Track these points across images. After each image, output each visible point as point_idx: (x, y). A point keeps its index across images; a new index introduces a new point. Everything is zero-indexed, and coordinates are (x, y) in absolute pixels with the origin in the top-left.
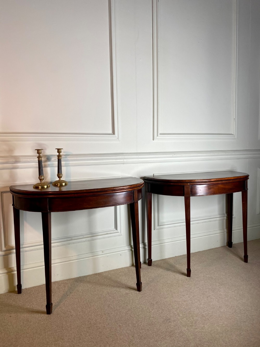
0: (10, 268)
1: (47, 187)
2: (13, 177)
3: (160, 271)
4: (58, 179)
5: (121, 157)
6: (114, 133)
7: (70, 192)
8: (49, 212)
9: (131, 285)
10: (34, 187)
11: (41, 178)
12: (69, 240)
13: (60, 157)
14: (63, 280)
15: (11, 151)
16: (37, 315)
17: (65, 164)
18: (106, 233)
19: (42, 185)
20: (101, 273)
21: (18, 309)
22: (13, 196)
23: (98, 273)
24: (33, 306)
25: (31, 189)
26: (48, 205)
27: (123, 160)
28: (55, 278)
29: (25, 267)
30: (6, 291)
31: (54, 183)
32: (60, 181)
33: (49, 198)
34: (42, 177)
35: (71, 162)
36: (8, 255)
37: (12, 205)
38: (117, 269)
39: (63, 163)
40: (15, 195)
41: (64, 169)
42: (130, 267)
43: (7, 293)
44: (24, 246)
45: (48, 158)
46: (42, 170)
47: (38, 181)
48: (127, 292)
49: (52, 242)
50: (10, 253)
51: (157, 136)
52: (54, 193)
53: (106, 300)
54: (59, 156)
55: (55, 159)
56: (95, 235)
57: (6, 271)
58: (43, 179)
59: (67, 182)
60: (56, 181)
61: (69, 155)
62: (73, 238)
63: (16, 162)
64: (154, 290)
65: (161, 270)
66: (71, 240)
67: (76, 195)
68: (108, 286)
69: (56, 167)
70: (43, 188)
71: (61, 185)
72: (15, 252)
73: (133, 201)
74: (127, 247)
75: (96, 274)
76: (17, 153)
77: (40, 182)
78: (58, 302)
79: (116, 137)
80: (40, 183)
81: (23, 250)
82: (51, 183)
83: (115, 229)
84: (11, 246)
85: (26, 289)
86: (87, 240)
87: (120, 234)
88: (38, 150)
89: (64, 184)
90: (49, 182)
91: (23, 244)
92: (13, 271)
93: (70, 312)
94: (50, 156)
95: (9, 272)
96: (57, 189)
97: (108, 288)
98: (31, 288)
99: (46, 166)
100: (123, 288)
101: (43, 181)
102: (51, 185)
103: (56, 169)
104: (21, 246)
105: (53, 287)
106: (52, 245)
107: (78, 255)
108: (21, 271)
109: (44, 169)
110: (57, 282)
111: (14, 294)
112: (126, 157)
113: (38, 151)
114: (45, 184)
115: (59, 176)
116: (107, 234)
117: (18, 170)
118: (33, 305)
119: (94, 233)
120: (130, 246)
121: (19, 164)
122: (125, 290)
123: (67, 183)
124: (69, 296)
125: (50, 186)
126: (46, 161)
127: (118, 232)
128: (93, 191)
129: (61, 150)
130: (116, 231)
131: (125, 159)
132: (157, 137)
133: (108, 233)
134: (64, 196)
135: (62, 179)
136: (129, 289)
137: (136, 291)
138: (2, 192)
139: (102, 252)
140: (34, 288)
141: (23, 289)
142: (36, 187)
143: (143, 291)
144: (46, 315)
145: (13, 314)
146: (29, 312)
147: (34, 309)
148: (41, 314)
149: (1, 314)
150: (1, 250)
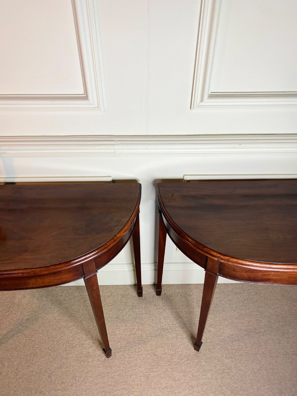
120: (131, 265)
143: (111, 358)
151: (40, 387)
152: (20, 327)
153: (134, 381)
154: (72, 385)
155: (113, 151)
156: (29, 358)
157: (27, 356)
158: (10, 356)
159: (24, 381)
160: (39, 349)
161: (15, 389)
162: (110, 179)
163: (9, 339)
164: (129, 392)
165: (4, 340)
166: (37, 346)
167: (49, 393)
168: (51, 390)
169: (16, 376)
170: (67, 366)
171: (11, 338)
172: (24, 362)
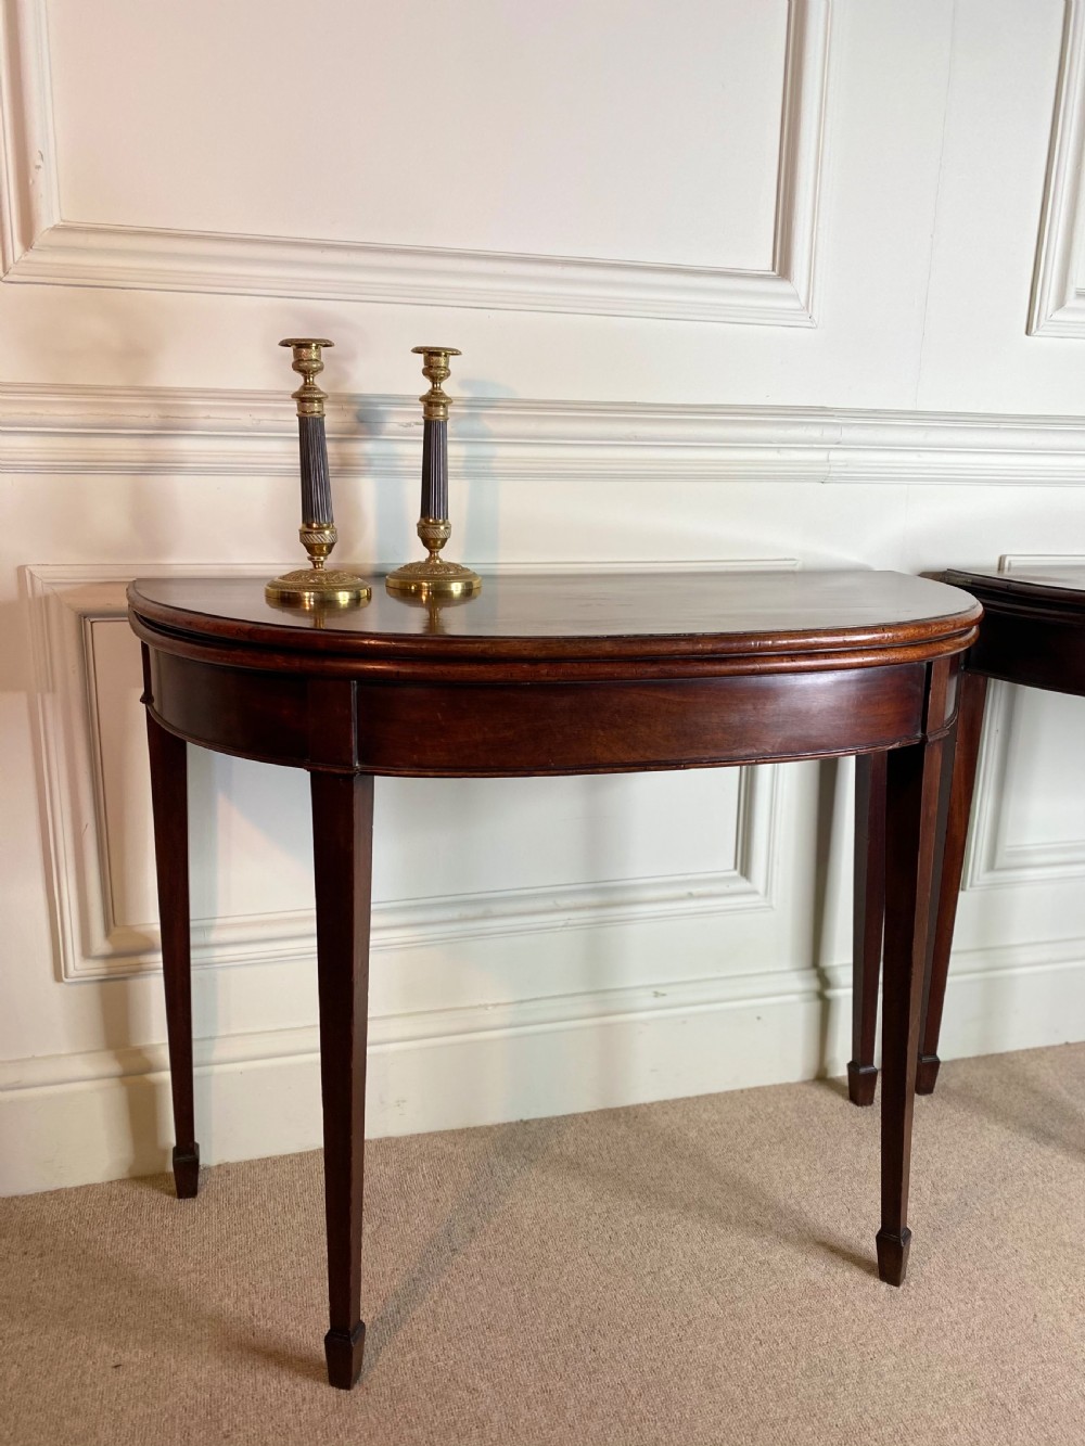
0: (139, 1052)
1: (356, 601)
2: (148, 523)
3: (994, 1137)
4: (420, 554)
5: (815, 433)
6: (783, 266)
7: (503, 649)
8: (362, 773)
9: (832, 1225)
10: (269, 597)
11: (315, 538)
12: (475, 919)
13: (438, 405)
14: (429, 1134)
15: (136, 352)
16: (274, 1383)
17: (469, 459)
18: (683, 891)
19: (320, 583)
20: (639, 1106)
21: (166, 1316)
22: (145, 649)
23: (627, 1110)
24: (252, 1306)
25: (255, 609)
26: (354, 726)
27: (821, 456)
28: (380, 1119)
29: (219, 1052)
30: (119, 1172)
31: (395, 575)
32: (436, 567)
33: (364, 677)
34: (320, 530)
35: (502, 451)
36: (125, 979)
37: (143, 700)
38: (730, 1096)
39: (455, 452)
40: (154, 642)
41: (457, 492)
42: (805, 1088)
43: (121, 1181)
44: (214, 937)
45: (366, 419)
46: (325, 487)
47: (300, 560)
48: (813, 1276)
49: (375, 921)
50: (139, 971)
51: (1061, 303)
52: (396, 648)
53: (690, 1323)
54: (432, 401)
55: (409, 425)
56: (617, 897)
57: (114, 1067)
58: (330, 547)
59: (474, 575)
60: (412, 565)
61: (498, 400)
62: (497, 908)
63: (168, 428)
64: (985, 1290)
65: (996, 1128)
66: (485, 917)
67: (544, 670)
68: (687, 1207)
69: (412, 474)
70: (326, 603)
71: (440, 596)
72: (161, 965)
73: (919, 734)
74: (794, 975)
75: (613, 1115)
76: (172, 374)
77: (311, 566)
78: (396, 1295)
79: (796, 297)
80: (312, 574)
81: (206, 960)
82: (379, 576)
83: (736, 873)
84: (142, 929)
85: (226, 1169)
86: (570, 922)
87: (764, 904)
88: (300, 345)
89: (456, 588)
90: (369, 570)
91: (210, 928)
92: (150, 1068)
93: (472, 1390)
94: (377, 404)
95: (133, 1072)
96: (411, 621)
97: (690, 1223)
98: (251, 1164)
99: (348, 468)
100: (786, 1237)
101: (330, 562)
102: (379, 590)
103: (415, 488)
104: (194, 939)
105: (375, 1176)
106: (374, 938)
107: (519, 998)
108: (196, 1071)
109: (335, 483)
110: (398, 1140)
111: (156, 1195)
112: (848, 434)
113: (303, 352)
114: (337, 579)
115: (431, 534)
116: (691, 896)
117: (180, 485)
118: (253, 1297)
119: (615, 889)
120: (813, 972)
121: (184, 445)
122: (801, 1259)
123: (476, 584)
124: (459, 1258)
125: (369, 598)
126: (348, 435)
127: (755, 892)
128: (663, 648)
129: (447, 363)
130: (743, 885)
131: (839, 445)
132: (1059, 316)
133: (695, 890)
134: (466, 669)
135: (446, 555)
136: (822, 1251)
137: (869, 1272)
138: (84, 617)
139: (656, 994)
140: (265, 1168)
141: (208, 1169)
142: (286, 598)
143: (910, 1284)
144: (328, 1392)
145: (134, 1351)
146: (228, 1350)
147: (259, 1326)
148: (299, 1379)
149: (68, 1339)
150: (86, 953)
154: (829, 1395)
156: (572, 1346)
157: (557, 1340)
158: (483, 1355)
159: (611, 1425)
160: (593, 1311)
166: (578, 1303)
169: (561, 1414)
170: (758, 1339)
172: (559, 1361)
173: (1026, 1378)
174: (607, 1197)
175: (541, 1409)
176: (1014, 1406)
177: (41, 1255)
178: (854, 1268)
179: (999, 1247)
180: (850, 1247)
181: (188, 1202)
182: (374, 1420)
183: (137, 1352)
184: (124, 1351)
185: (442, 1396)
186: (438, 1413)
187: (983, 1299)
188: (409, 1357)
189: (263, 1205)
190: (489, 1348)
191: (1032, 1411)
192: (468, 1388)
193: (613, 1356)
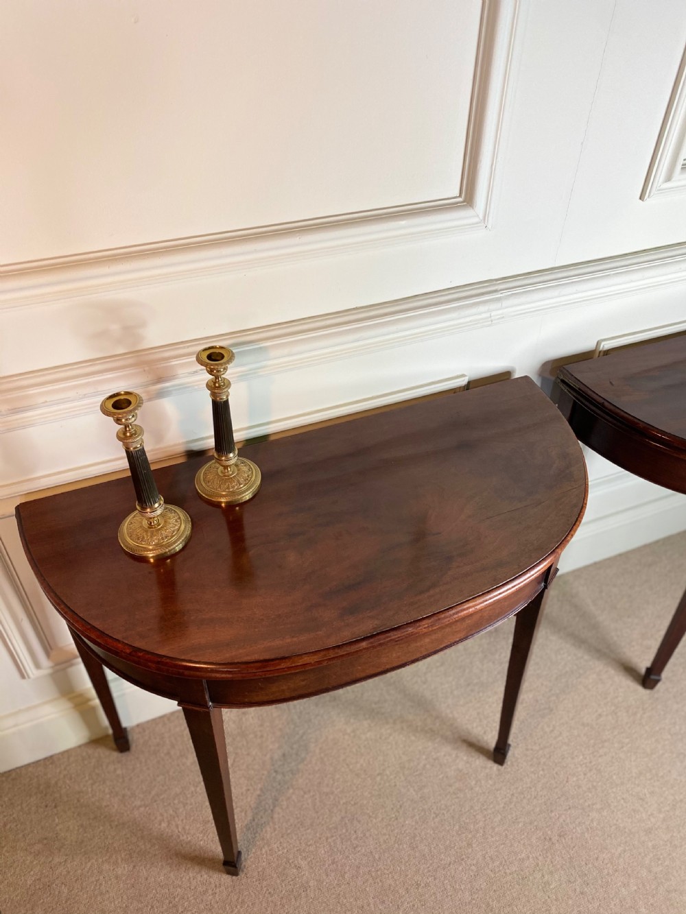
0: (81, 695)
16: (199, 877)
21: (133, 840)
24: (177, 826)
30: (82, 742)
36: (65, 670)
48: (460, 765)
53: (401, 806)
64: (544, 763)
68: (395, 722)
79: (476, 216)
85: (142, 728)
93: (298, 868)
95: (80, 704)
97: (397, 735)
98: (155, 722)
100: (446, 739)
118: (177, 820)
122: (454, 754)
132: (666, 186)
137: (487, 757)
140: (164, 724)
143: (509, 763)
144: (226, 879)
145: (122, 866)
146: (171, 859)
147: (183, 840)
148: (211, 873)
149: (86, 863)
150: (37, 665)
151: (407, 876)
152: (279, 777)
153: (579, 787)
154: (470, 845)
155: (488, 315)
156: (344, 831)
157: (336, 828)
158: (300, 843)
159: (367, 880)
160: (352, 805)
161: (359, 903)
162: (463, 382)
163: (272, 811)
164: (583, 809)
165: (262, 817)
166: (344, 801)
167: (435, 879)
168: (436, 871)
169: (343, 877)
170: (435, 813)
171: (274, 807)
172: (338, 842)
173: (561, 820)
174: (352, 720)
175: (333, 874)
176: (555, 839)
177: (55, 807)
178: (481, 756)
179: (552, 731)
180: (479, 741)
181: (126, 753)
182: (253, 894)
183: (124, 867)
184: (118, 867)
185: (284, 874)
186: (283, 885)
187: (543, 770)
188: (264, 850)
189: (168, 753)
190: (303, 838)
191: (564, 841)
192: (296, 866)
193: (365, 835)
